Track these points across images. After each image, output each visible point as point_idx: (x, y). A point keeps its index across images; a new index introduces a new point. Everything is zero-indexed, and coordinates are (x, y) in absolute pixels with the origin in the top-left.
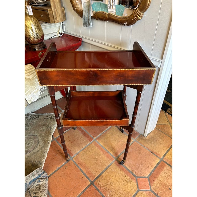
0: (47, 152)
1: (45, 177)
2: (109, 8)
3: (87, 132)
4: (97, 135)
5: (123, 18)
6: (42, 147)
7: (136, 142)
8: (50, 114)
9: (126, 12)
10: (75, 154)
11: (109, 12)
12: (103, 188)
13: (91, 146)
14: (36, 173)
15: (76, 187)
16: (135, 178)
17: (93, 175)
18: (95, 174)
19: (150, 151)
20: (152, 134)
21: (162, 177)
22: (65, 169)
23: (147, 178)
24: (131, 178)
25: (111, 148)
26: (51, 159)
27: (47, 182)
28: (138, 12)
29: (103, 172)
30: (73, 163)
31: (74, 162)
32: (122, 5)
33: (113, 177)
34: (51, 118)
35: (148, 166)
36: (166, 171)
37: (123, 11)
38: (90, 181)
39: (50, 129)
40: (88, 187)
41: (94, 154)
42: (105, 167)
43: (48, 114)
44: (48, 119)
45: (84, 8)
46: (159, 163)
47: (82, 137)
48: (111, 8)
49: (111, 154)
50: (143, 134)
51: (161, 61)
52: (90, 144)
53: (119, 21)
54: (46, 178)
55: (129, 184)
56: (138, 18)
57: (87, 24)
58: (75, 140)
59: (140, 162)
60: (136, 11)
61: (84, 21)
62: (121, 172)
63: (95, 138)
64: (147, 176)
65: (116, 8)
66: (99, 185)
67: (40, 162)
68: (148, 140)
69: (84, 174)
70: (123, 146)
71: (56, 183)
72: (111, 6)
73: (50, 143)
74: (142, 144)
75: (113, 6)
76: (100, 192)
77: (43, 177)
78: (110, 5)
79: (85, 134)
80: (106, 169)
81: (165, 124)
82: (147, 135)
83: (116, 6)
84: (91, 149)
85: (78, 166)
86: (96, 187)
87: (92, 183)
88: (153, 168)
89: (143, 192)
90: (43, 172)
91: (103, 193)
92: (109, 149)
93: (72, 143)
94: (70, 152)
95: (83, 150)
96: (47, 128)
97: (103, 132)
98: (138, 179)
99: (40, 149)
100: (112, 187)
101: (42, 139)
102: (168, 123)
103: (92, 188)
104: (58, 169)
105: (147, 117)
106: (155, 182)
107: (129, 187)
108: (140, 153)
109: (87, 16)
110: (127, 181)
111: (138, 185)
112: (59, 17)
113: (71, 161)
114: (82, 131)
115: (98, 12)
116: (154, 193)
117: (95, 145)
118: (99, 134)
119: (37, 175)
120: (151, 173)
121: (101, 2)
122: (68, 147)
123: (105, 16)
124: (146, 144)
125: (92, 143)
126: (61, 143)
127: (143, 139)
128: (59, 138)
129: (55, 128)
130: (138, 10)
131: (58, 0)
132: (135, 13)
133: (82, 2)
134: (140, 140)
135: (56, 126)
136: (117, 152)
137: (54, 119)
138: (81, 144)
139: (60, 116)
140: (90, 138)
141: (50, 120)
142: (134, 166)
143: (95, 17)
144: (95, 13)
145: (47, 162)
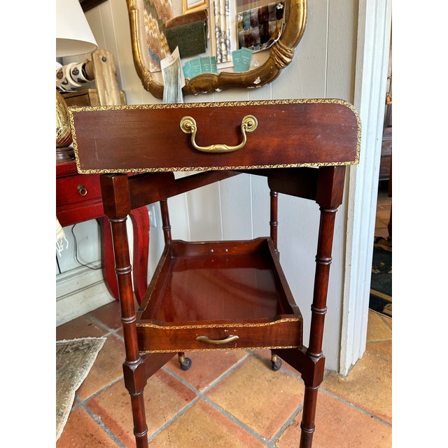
2: (219, 62)
3: (178, 377)
4: (207, 383)
7: (322, 391)
8: (75, 339)
9: (256, 60)
11: (219, 72)
13: (190, 415)
19: (367, 413)
20: (362, 368)
25: (253, 414)
28: (282, 47)
32: (247, 47)
34: (77, 349)
37: (250, 60)
39: (72, 377)
41: (202, 438)
43: (69, 341)
44: (68, 352)
45: (166, 78)
47: (163, 392)
48: (224, 61)
49: (252, 431)
50: (336, 369)
52: (189, 410)
53: (243, 80)
56: (282, 60)
60: (277, 47)
63: (202, 391)
65: (234, 58)
68: (352, 383)
70: (286, 406)
72: (224, 57)
73: (67, 416)
74: (338, 395)
75: (226, 56)
78: (221, 54)
79: (172, 382)
82: (349, 371)
83: (234, 53)
84: (193, 422)
92: (245, 417)
95: (167, 428)
96: (62, 376)
97: (226, 375)
105: (339, 310)
108: (338, 421)
114: (165, 376)
117: (204, 410)
118: (212, 380)
121: (202, 56)
122: (120, 423)
123: (211, 80)
124: (352, 395)
125: (194, 404)
126: (101, 412)
127: (340, 382)
128: (96, 399)
129: (86, 374)
130: (282, 44)
131: (111, 74)
132: (274, 51)
133: (163, 67)
134: (332, 386)
135: (89, 368)
136: (271, 424)
137: (85, 351)
138: (161, 412)
139: (103, 344)
140: (188, 393)
141: (73, 353)
143: (190, 90)
144: (190, 81)
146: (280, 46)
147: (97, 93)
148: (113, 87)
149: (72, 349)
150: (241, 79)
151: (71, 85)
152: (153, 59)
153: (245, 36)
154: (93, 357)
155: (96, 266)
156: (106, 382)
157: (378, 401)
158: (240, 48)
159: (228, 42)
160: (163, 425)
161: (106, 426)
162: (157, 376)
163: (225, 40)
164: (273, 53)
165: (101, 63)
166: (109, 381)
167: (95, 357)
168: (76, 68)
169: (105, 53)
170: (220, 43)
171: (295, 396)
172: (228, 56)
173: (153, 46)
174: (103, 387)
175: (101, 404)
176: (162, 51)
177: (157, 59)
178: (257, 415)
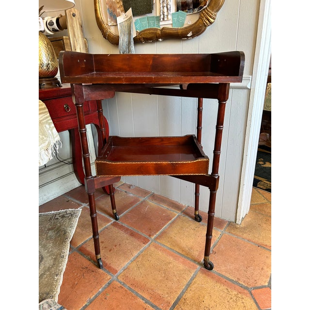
0: (62, 273)
2: (162, 20)
3: (135, 230)
4: (155, 233)
6: (49, 268)
7: (227, 234)
8: (60, 211)
9: (189, 19)
10: (120, 270)
11: (162, 27)
13: (148, 251)
14: (46, 306)
16: (246, 291)
17: (166, 300)
18: (169, 298)
19: (256, 244)
20: (248, 219)
22: (105, 298)
23: (268, 286)
26: (71, 286)
28: (209, 12)
29: (183, 293)
30: (119, 285)
31: (120, 283)
32: (183, 10)
33: (206, 297)
34: (63, 217)
35: (261, 267)
37: (184, 20)
39: (65, 234)
41: (158, 264)
42: (185, 283)
43: (56, 212)
44: (57, 219)
45: (121, 30)
47: (128, 240)
48: (166, 19)
50: (234, 221)
51: (251, 77)
52: (146, 249)
53: (179, 33)
55: (239, 303)
56: (208, 20)
57: (126, 52)
58: (116, 246)
59: (246, 263)
60: (205, 12)
62: (219, 285)
63: (153, 238)
64: (267, 284)
65: (172, 18)
67: (48, 294)
68: (244, 228)
69: (147, 302)
72: (166, 17)
73: (67, 257)
74: (237, 235)
75: (167, 16)
78: (164, 15)
79: (132, 233)
80: (188, 285)
81: (263, 204)
82: (241, 221)
83: (173, 14)
84: (151, 255)
85: (130, 289)
92: (183, 251)
93: (112, 251)
94: (110, 267)
95: (134, 260)
96: (57, 233)
97: (166, 227)
98: (253, 292)
99: (45, 271)
101: (48, 252)
102: (266, 201)
104: (91, 302)
108: (239, 250)
109: (126, 39)
110: (234, 298)
111: (256, 303)
113: (115, 282)
114: (126, 230)
115: (145, 30)
117: (156, 248)
118: (158, 231)
121: (149, 15)
122: (103, 259)
123: (156, 33)
124: (245, 235)
125: (149, 245)
126: (89, 254)
127: (237, 228)
128: (84, 246)
129: (73, 231)
130: (209, 10)
131: (78, 26)
132: (203, 14)
133: (118, 22)
134: (233, 230)
135: (75, 228)
136: (199, 254)
137: (70, 217)
138: (129, 251)
139: (80, 213)
140: (144, 239)
141: (61, 219)
142: (238, 270)
143: (140, 39)
144: (140, 33)
145: (64, 293)
146: (208, 11)
147: (69, 39)
148: (80, 36)
149: (60, 216)
150: (178, 32)
151: (47, 33)
152: (111, 16)
153: (182, 2)
154: (76, 222)
155: (69, 162)
156: (88, 236)
157: (261, 238)
158: (178, 11)
159: (169, 7)
160: (132, 258)
161: (94, 262)
162: (122, 230)
163: (167, 5)
164: (202, 15)
165: (71, 18)
167: (77, 221)
168: (51, 21)
169: (74, 10)
170: (163, 7)
172: (169, 16)
173: (111, 7)
174: (87, 238)
175: (88, 249)
176: (118, 11)
177: (114, 16)
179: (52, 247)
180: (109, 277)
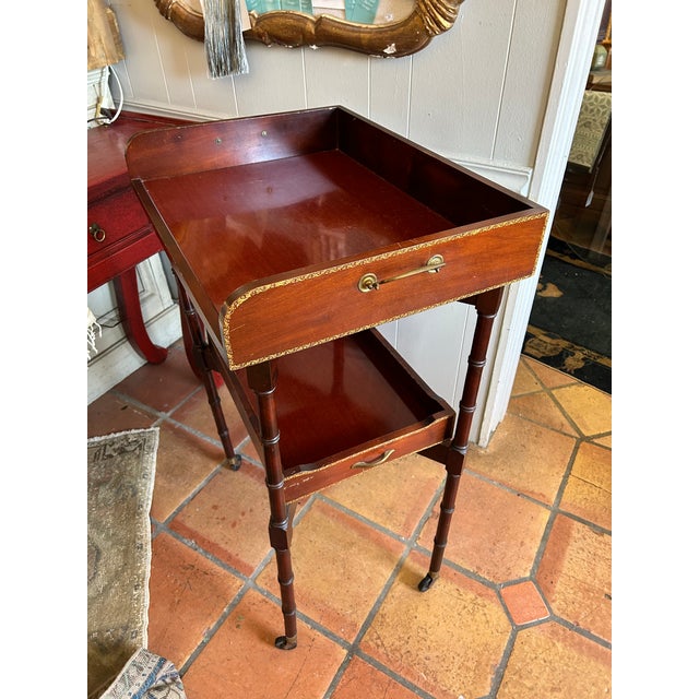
0: (146, 583)
1: (168, 680)
5: (380, 31)
6: (117, 571)
8: (112, 435)
9: (388, 7)
10: (257, 565)
12: (398, 654)
13: (309, 521)
14: (133, 672)
15: (301, 680)
16: (491, 592)
17: (349, 619)
18: (354, 616)
19: (513, 491)
20: (503, 435)
21: (574, 563)
22: (238, 626)
23: (531, 578)
24: (480, 595)
25: (384, 511)
26: (169, 606)
27: (183, 694)
28: (440, 3)
29: (379, 602)
30: (261, 597)
31: (262, 592)
33: (420, 609)
34: (122, 451)
35: (520, 540)
36: (580, 544)
37: (376, 5)
38: (344, 644)
39: (135, 494)
40: (343, 667)
41: (330, 548)
42: (383, 582)
43: (103, 438)
44: (111, 456)
45: (207, 4)
46: (550, 523)
49: (387, 531)
50: (474, 439)
51: (531, 171)
52: (304, 516)
53: (363, 42)
54: (173, 680)
55: (479, 616)
56: (438, 24)
57: (225, 64)
58: (243, 514)
59: (493, 533)
61: (211, 54)
62: (443, 582)
64: (528, 574)
66: (381, 650)
67: (126, 628)
68: (494, 456)
69: (315, 626)
70: (421, 495)
71: (220, 690)
73: (149, 547)
74: (479, 473)
76: (392, 674)
77: (160, 683)
80: (388, 587)
81: (533, 394)
82: (489, 441)
84: (314, 530)
86: (370, 660)
87: (354, 650)
88: (539, 542)
89: (531, 629)
90: (157, 660)
91: (402, 674)
92: (376, 515)
93: (237, 526)
94: (238, 561)
96: (117, 493)
98: (502, 591)
99: (111, 581)
100: (428, 643)
101: (108, 538)
102: (539, 387)
103: (360, 666)
104: (211, 635)
106: (559, 587)
107: (482, 627)
108: (482, 505)
109: (223, 33)
110: (470, 607)
111: (508, 613)
112: (98, 47)
113: (251, 592)
115: (272, 16)
116: (566, 623)
117: (325, 513)
119: (141, 681)
120: (535, 562)
122: (222, 546)
123: (303, 29)
124: (494, 471)
125: (310, 508)
126: (192, 535)
127: (480, 457)
128: (180, 518)
129: (151, 485)
132: (425, 6)
134: (471, 462)
135: (153, 478)
136: (407, 519)
137: (137, 452)
139: (157, 438)
141: (119, 459)
142: (478, 551)
143: (260, 36)
144: (259, 21)
145: (157, 622)
149: (115, 450)
150: (360, 39)
154: (151, 462)
156: (184, 493)
157: (524, 476)
161: (206, 552)
162: (252, 476)
164: (423, 7)
166: (187, 491)
167: (155, 460)
171: (429, 480)
174: (183, 500)
175: (189, 524)
178: (390, 511)
179: (113, 526)
180: (238, 583)
